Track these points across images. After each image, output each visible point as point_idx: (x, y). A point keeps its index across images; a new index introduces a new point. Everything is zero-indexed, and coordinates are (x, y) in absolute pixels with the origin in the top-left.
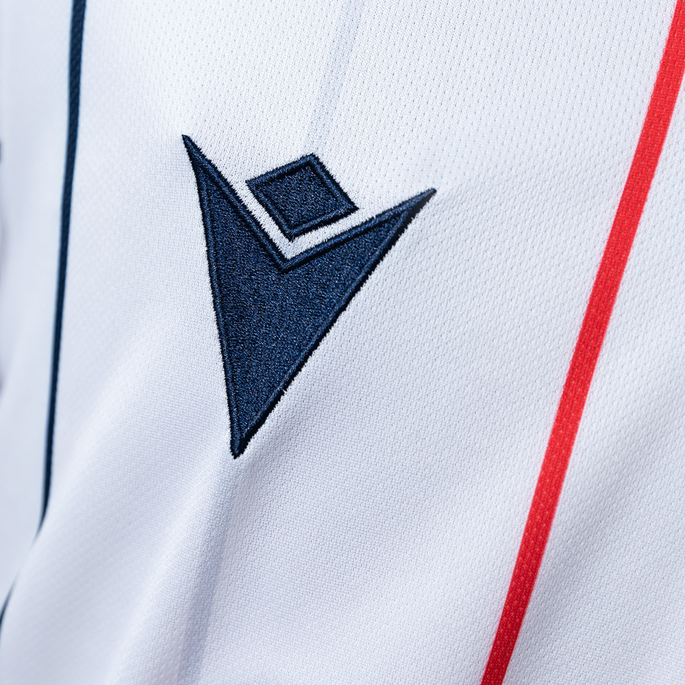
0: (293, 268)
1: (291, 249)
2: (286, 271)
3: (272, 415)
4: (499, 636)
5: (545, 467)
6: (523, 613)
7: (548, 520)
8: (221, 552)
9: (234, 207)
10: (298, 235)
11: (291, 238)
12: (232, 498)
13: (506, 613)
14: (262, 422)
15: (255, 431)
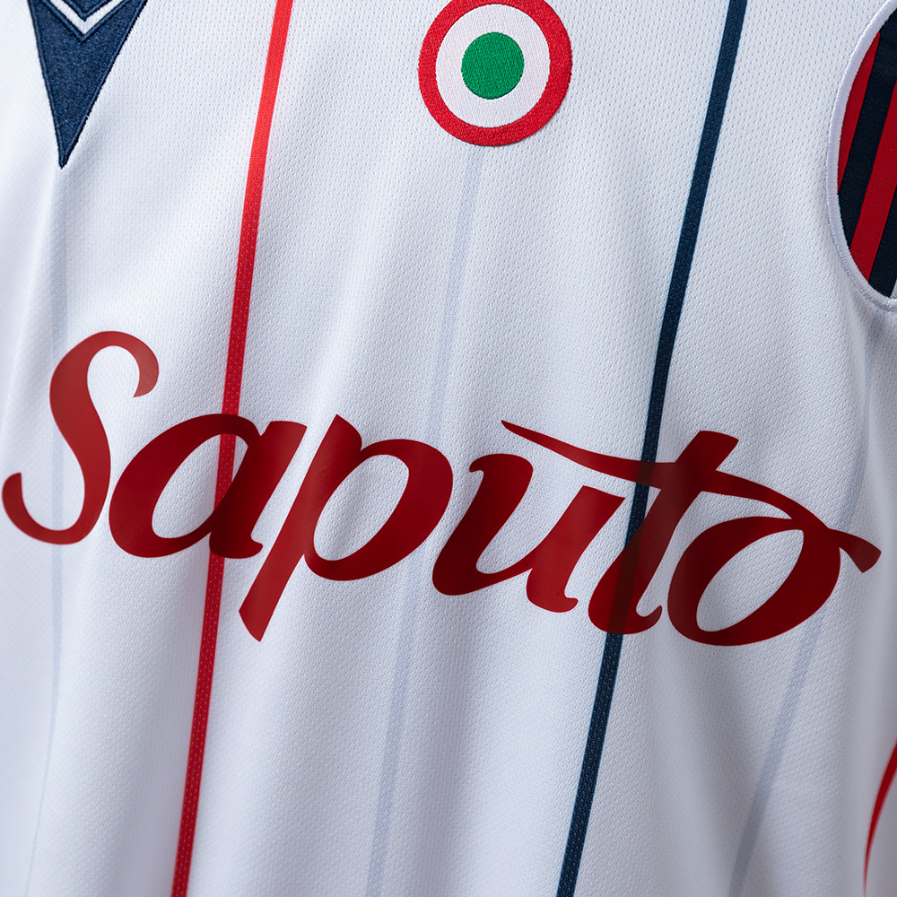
0: (88, 39)
2: (84, 42)
10: (89, 16)
11: (84, 19)
14: (76, 141)
15: (73, 148)
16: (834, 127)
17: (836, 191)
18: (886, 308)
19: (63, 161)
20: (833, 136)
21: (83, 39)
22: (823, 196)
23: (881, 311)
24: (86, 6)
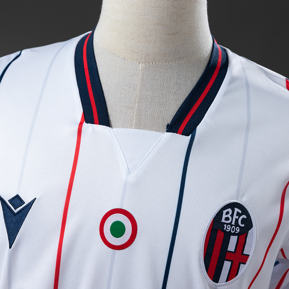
0: (16, 214)
1: (16, 211)
2: (15, 215)
3: (15, 240)
4: (55, 278)
5: (59, 243)
6: (59, 269)
7: (60, 259)
8: (11, 266)
9: (7, 205)
10: (16, 209)
11: (15, 209)
12: (11, 256)
13: (56, 274)
14: (14, 242)
15: (13, 244)
16: (203, 244)
17: (203, 260)
18: (217, 286)
19: (10, 247)
20: (202, 246)
21: (15, 214)
22: (200, 261)
23: (216, 287)
24: (16, 206)
